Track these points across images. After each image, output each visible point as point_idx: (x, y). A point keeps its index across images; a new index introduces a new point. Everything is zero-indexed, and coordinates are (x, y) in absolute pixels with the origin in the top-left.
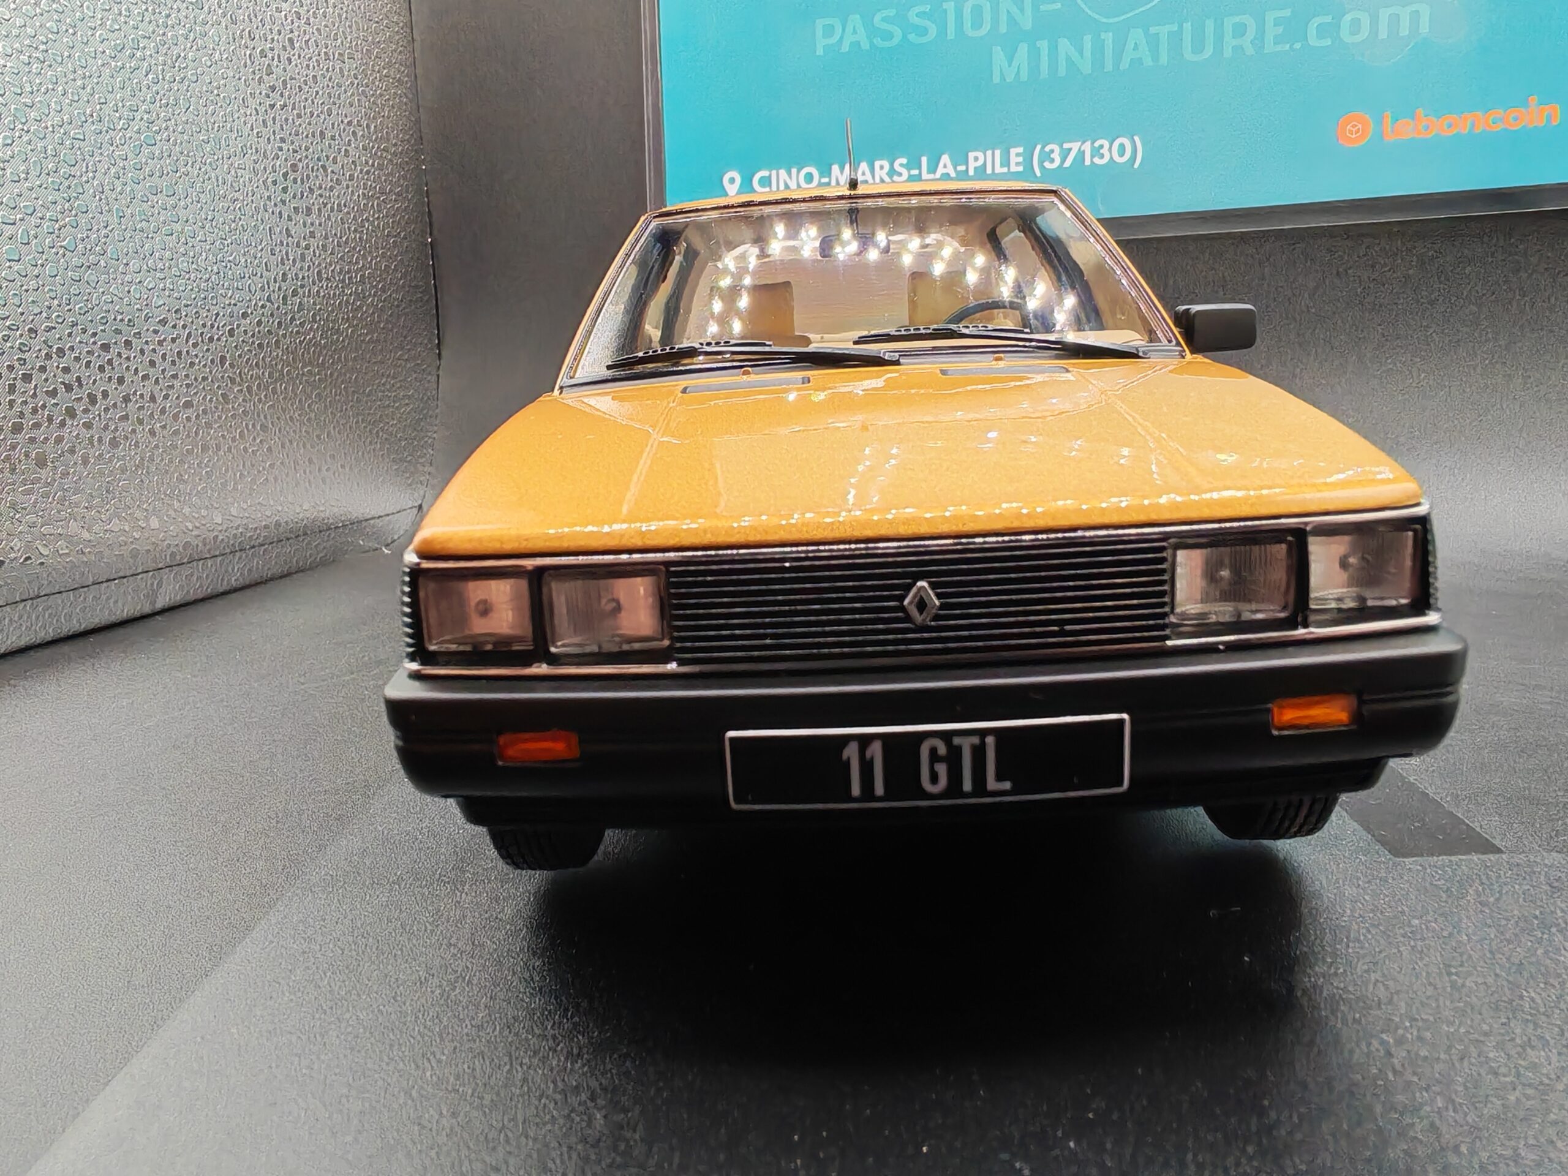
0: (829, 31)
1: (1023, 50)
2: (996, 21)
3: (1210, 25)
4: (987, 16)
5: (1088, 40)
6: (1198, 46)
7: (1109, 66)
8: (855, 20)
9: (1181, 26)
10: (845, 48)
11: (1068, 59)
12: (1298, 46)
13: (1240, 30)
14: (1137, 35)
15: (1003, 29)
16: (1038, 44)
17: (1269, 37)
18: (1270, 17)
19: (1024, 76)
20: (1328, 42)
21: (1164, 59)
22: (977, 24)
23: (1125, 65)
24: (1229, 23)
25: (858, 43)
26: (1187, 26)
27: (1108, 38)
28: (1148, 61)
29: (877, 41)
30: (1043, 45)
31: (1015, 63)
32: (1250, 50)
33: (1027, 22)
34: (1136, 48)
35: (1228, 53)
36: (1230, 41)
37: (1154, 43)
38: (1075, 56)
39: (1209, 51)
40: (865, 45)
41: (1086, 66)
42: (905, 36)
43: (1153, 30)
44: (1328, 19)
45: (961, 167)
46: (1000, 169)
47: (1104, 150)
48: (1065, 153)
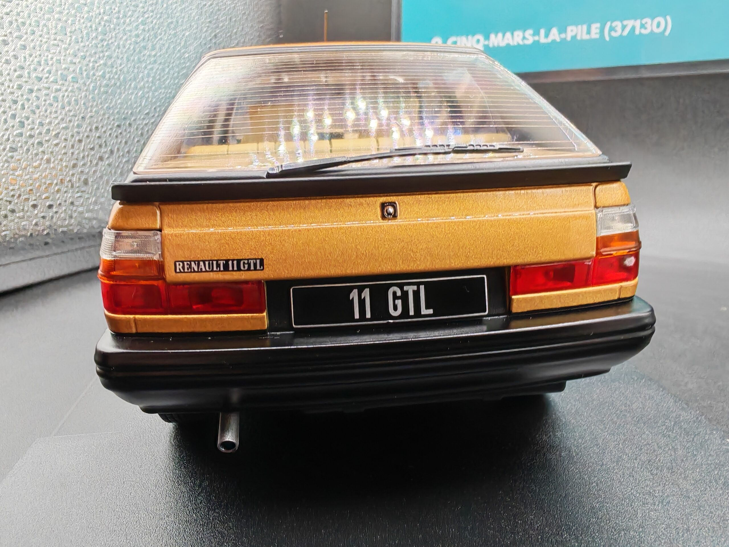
45: (563, 36)
46: (586, 37)
47: (648, 26)
48: (624, 27)
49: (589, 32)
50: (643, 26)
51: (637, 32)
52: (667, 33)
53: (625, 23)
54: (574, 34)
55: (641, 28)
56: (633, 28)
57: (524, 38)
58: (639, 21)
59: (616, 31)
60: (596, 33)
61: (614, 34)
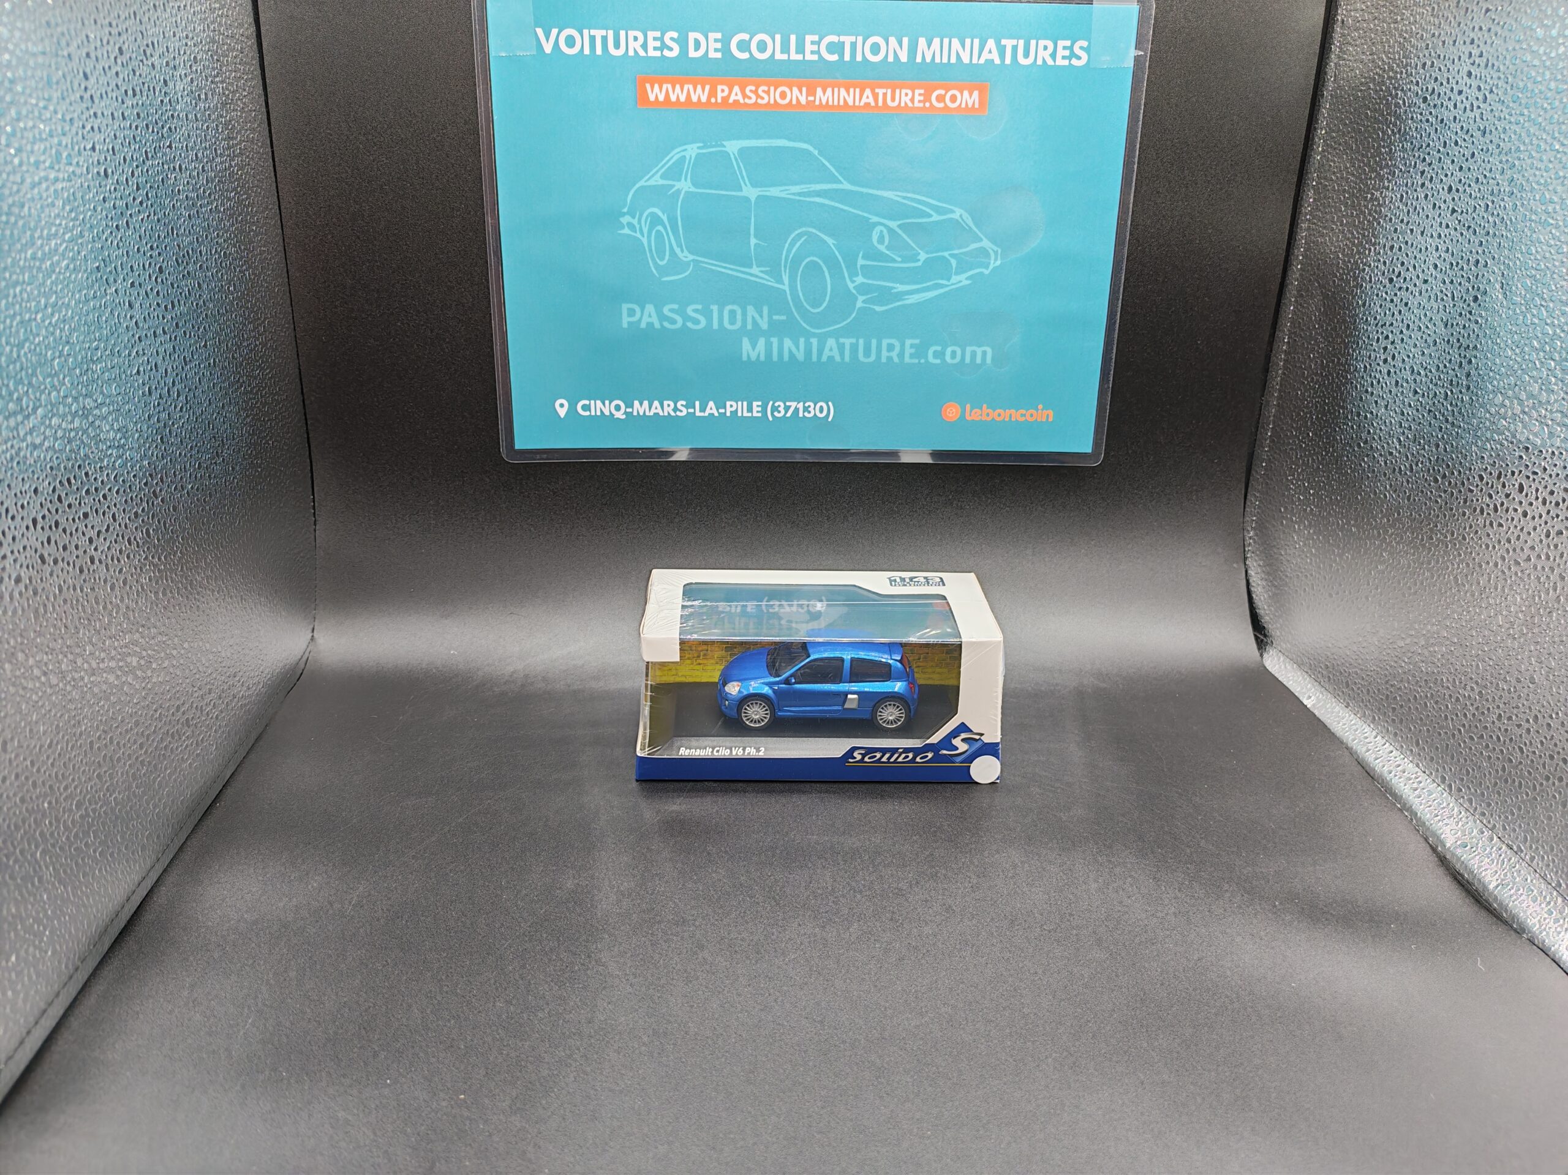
0: (631, 313)
1: (761, 343)
2: (744, 321)
3: (874, 342)
4: (739, 317)
5: (802, 340)
6: (867, 353)
7: (814, 358)
8: (650, 308)
9: (857, 341)
10: (643, 325)
11: (790, 351)
12: (922, 361)
13: (891, 348)
14: (831, 342)
15: (749, 327)
16: (772, 339)
17: (907, 355)
18: (908, 342)
19: (762, 358)
20: (938, 361)
21: (847, 359)
22: (733, 321)
23: (824, 358)
24: (885, 342)
25: (652, 324)
26: (861, 341)
27: (814, 341)
28: (838, 359)
29: (666, 324)
30: (775, 341)
31: (757, 350)
32: (896, 360)
33: (764, 325)
34: (831, 350)
35: (884, 360)
36: (885, 354)
37: (841, 348)
38: (794, 350)
39: (873, 358)
40: (657, 325)
41: (800, 356)
42: (684, 324)
43: (842, 340)
44: (939, 348)
46: (746, 414)
47: (811, 409)
48: (787, 408)
49: (750, 410)
50: (806, 409)
51: (801, 415)
52: (830, 420)
53: (788, 404)
55: (804, 412)
56: (797, 410)
57: (676, 409)
58: (802, 403)
59: (779, 412)
60: (758, 412)
61: (777, 414)
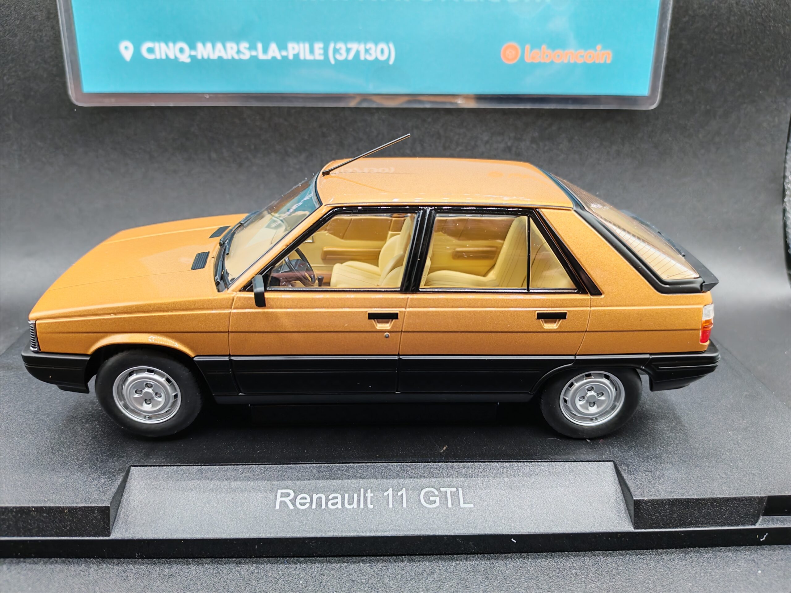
45: (284, 53)
46: (309, 57)
47: (372, 51)
48: (348, 50)
50: (367, 51)
51: (362, 57)
52: (391, 62)
53: (349, 46)
54: (296, 52)
55: (365, 53)
57: (239, 52)
58: (362, 46)
59: (341, 54)
60: (320, 54)
61: (338, 57)
